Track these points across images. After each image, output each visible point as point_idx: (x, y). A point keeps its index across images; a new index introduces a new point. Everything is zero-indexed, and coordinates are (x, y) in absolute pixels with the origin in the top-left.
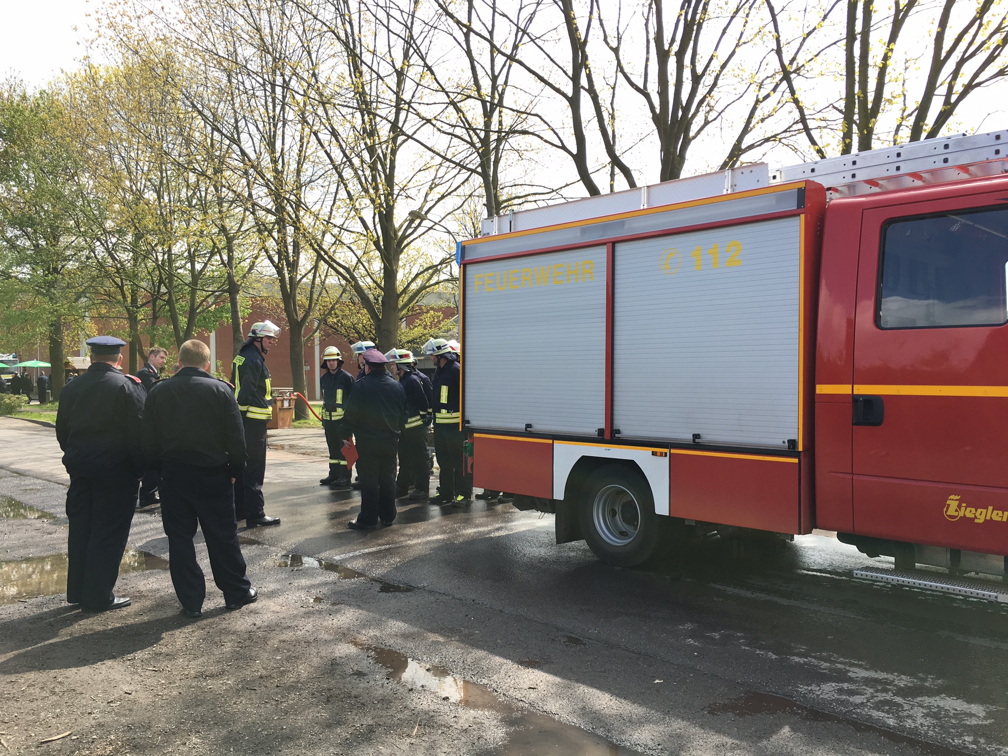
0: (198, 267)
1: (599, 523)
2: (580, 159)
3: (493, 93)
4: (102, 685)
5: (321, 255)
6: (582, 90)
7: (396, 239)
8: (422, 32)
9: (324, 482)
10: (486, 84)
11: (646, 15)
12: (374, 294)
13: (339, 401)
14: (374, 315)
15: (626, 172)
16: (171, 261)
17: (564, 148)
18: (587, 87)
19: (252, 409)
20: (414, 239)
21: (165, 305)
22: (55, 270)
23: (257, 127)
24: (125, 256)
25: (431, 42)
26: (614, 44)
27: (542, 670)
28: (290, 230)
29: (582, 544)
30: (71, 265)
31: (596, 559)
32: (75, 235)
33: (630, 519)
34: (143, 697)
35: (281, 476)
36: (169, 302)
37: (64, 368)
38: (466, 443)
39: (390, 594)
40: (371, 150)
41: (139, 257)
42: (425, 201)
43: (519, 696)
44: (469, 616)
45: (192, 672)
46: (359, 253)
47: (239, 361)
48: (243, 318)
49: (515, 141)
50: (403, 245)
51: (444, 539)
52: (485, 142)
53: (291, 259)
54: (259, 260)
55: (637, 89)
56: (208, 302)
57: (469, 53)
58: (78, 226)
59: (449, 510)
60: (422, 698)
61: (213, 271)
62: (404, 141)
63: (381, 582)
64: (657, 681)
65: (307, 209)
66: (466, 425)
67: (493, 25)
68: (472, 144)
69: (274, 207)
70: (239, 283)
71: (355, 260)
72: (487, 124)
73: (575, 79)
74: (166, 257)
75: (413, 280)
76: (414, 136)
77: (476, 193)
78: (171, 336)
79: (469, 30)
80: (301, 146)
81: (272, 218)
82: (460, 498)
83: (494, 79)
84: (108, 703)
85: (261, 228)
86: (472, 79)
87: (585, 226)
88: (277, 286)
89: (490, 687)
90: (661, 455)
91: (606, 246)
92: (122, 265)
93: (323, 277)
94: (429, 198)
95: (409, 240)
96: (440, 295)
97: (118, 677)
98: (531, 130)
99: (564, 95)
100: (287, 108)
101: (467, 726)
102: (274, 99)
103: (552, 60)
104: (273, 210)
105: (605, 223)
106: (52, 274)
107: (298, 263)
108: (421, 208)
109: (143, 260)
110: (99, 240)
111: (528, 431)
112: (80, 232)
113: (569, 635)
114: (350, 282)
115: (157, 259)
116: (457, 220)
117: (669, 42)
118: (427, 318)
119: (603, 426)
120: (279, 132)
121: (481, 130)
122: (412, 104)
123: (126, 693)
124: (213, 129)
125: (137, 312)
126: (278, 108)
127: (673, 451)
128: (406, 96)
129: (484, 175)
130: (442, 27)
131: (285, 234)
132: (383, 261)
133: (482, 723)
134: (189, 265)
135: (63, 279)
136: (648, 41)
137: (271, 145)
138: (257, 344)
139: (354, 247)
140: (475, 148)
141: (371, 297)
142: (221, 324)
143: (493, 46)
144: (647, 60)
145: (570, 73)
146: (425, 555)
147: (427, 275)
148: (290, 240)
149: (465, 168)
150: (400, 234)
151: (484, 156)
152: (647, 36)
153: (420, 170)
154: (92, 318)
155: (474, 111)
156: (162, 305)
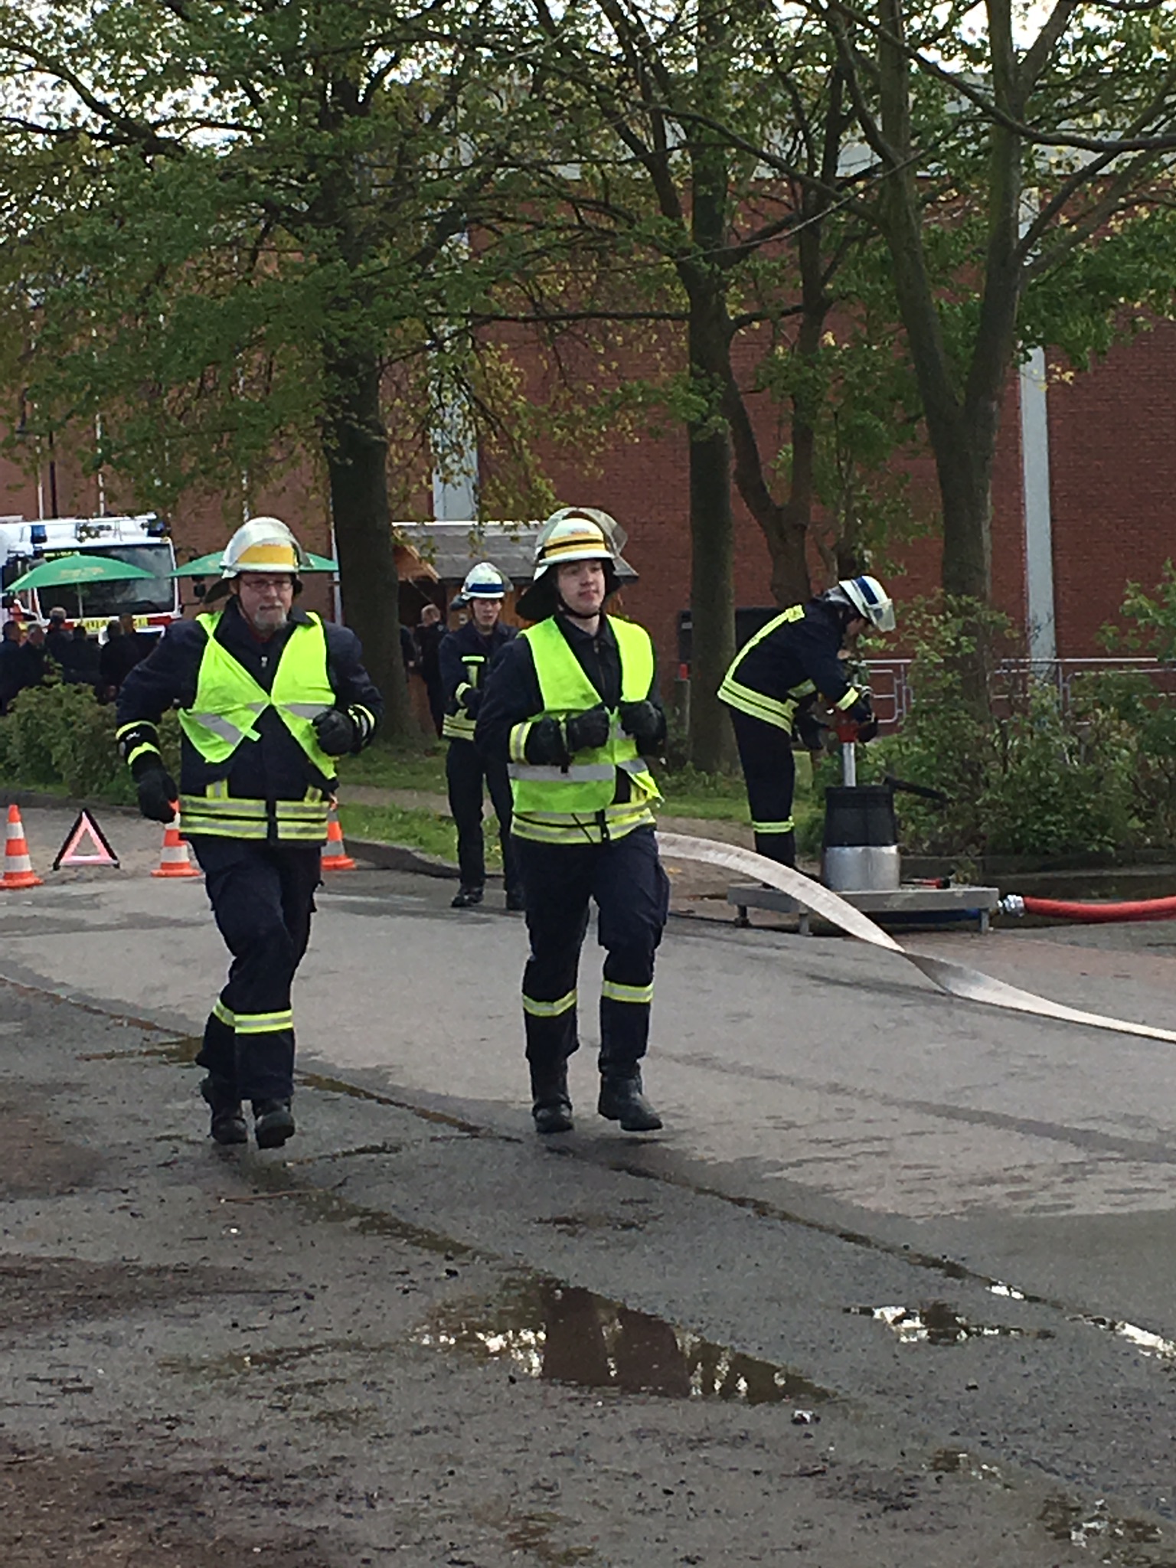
156: (849, 240)
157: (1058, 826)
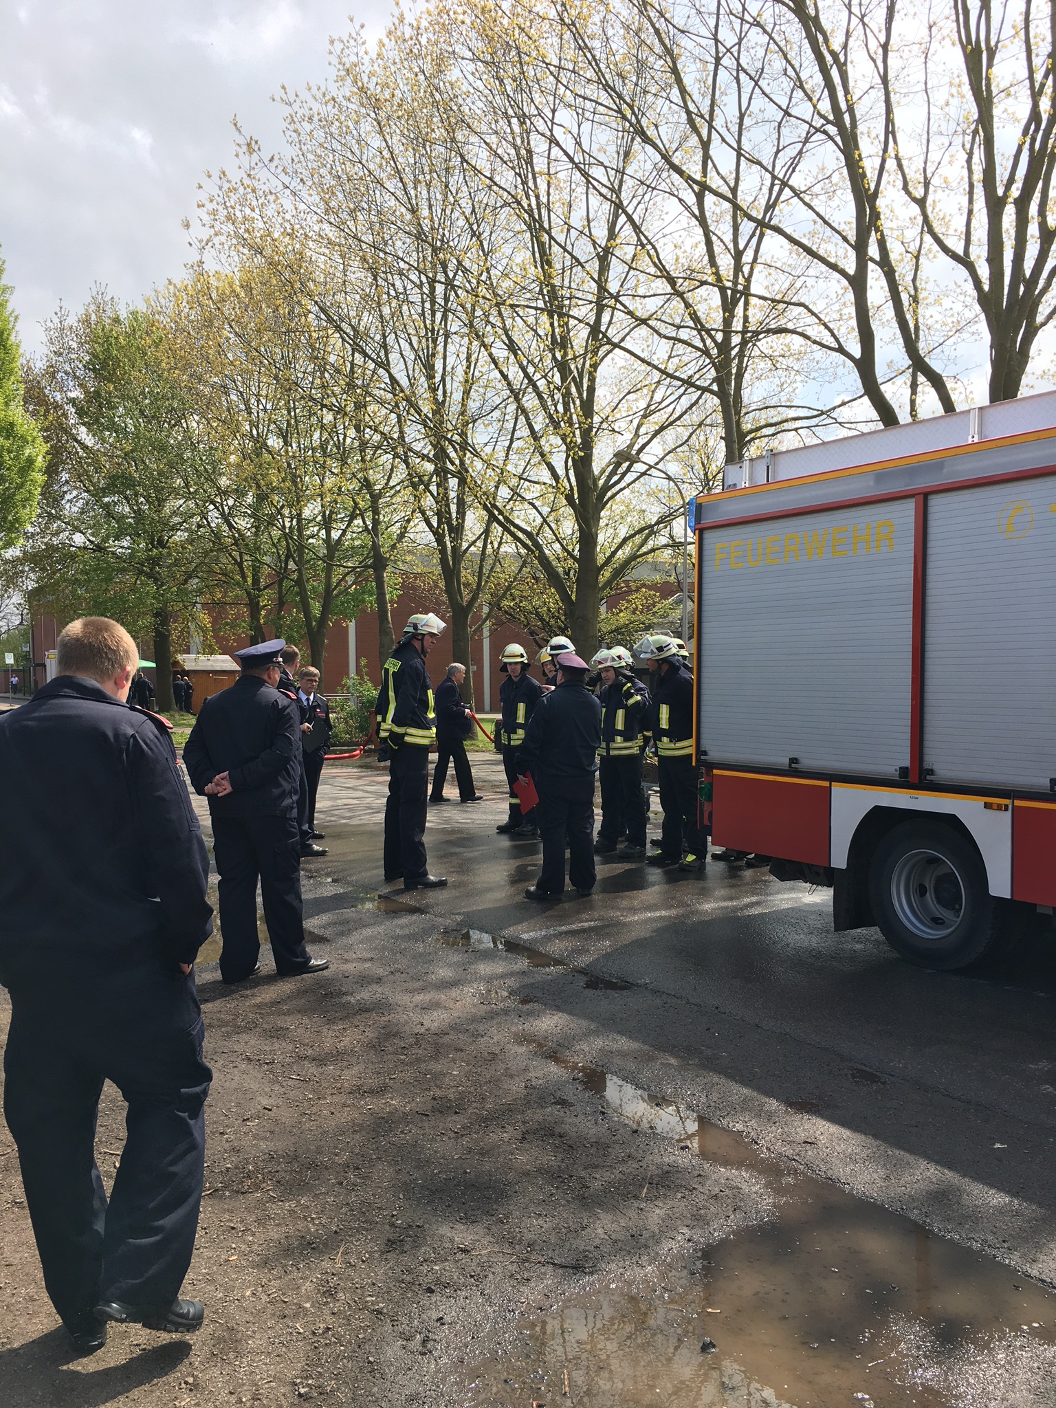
0: (335, 535)
1: (901, 904)
2: (865, 365)
3: (736, 276)
4: (235, 1096)
5: (493, 514)
6: (869, 263)
7: (595, 490)
8: (634, 197)
9: (502, 830)
10: (725, 262)
11: (968, 146)
12: (566, 566)
13: (521, 720)
14: (565, 597)
15: (937, 382)
16: (300, 529)
17: (841, 350)
18: (877, 258)
19: (411, 731)
20: (621, 490)
21: (294, 586)
22: (162, 544)
23: (411, 344)
24: (243, 523)
25: (646, 210)
26: (919, 193)
27: (823, 1117)
28: (453, 482)
29: (874, 932)
30: (180, 536)
31: (896, 955)
32: (184, 497)
33: (949, 899)
34: (287, 1115)
35: (447, 821)
36: (299, 582)
37: (172, 669)
38: (701, 782)
39: (599, 992)
40: (563, 367)
41: (262, 522)
42: (637, 435)
43: (790, 1153)
44: (712, 1030)
45: (346, 1085)
46: (545, 510)
47: (393, 665)
48: (392, 601)
49: (766, 344)
50: (606, 498)
51: (670, 917)
52: (724, 347)
53: (455, 523)
54: (412, 524)
55: (954, 256)
56: (346, 582)
57: (702, 221)
58: (187, 485)
59: (678, 874)
60: (652, 1143)
61: (353, 539)
62: (609, 352)
63: (586, 974)
64: (998, 1146)
65: (476, 454)
66: (702, 757)
67: (737, 179)
68: (706, 352)
69: (432, 453)
70: (388, 555)
71: (539, 520)
72: (727, 322)
73: (860, 247)
74: (294, 522)
75: (620, 546)
76: (622, 344)
77: (708, 421)
78: (301, 627)
79: (702, 189)
80: (468, 367)
81: (430, 467)
82: (691, 858)
83: (738, 255)
84: (244, 1120)
85: (416, 481)
86: (706, 258)
87: (882, 472)
88: (436, 560)
89: (747, 1137)
90: (999, 808)
91: (913, 500)
92: (241, 535)
93: (496, 546)
94: (642, 430)
95: (614, 490)
96: (655, 567)
97: (254, 1086)
98: (790, 326)
99: (843, 273)
100: (451, 316)
101: (717, 1190)
102: (433, 302)
103: (826, 222)
104: (431, 456)
105: (911, 466)
106: (157, 548)
107: (463, 527)
108: (631, 446)
109: (266, 528)
110: (213, 502)
111: (793, 769)
112: (190, 493)
113: (859, 1067)
114: (533, 552)
115: (284, 526)
116: (679, 460)
117: (1005, 182)
118: (637, 599)
119: (907, 763)
120: (440, 348)
121: (717, 330)
122: (620, 298)
123: (265, 1108)
124: (353, 351)
125: (259, 597)
126: (439, 316)
127: (1018, 803)
128: (613, 287)
129: (722, 394)
130: (663, 186)
131: (446, 489)
132: (577, 520)
133: (738, 1188)
134: (323, 533)
135: (170, 554)
136: (971, 186)
137: (429, 368)
138: (417, 644)
139: (537, 503)
140: (709, 355)
141: (560, 570)
142: (364, 610)
143: (736, 207)
144: (970, 212)
145: (852, 239)
146: (645, 939)
147: (638, 539)
148: (452, 495)
149: (693, 385)
150: (601, 482)
151: (722, 367)
152: (970, 178)
153: (629, 393)
154: (204, 605)
155: (709, 303)
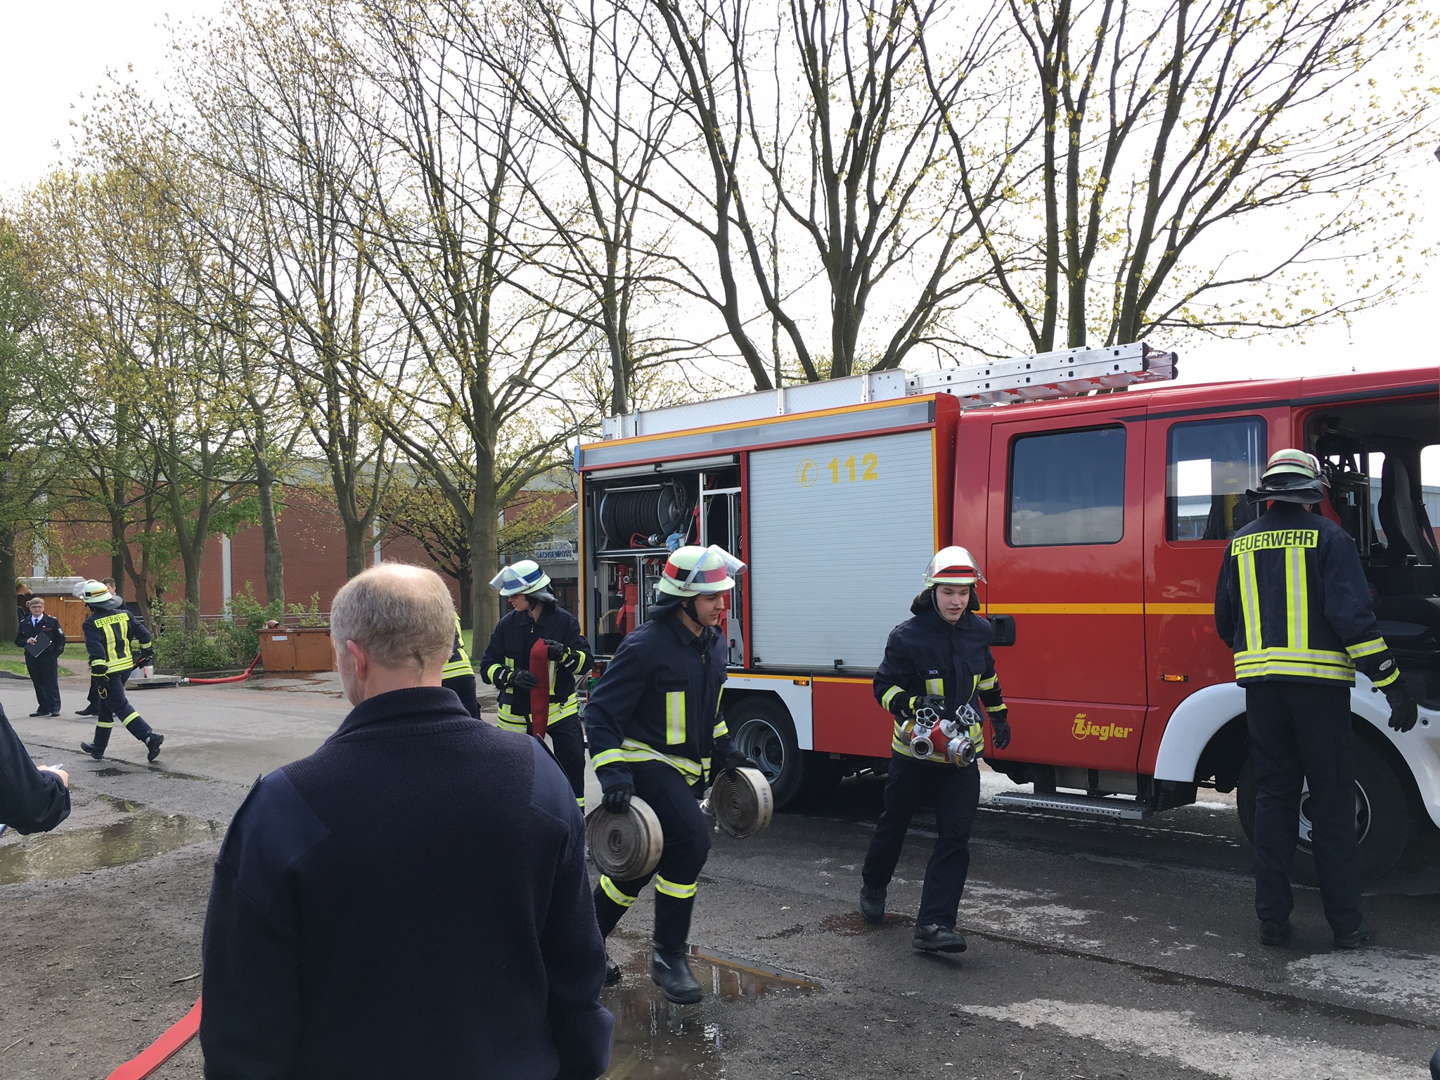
0: (212, 448)
2: (730, 311)
3: (618, 219)
5: (387, 430)
7: (491, 409)
11: (810, 130)
14: (462, 510)
17: (709, 298)
18: (737, 220)
20: (516, 410)
21: (164, 501)
26: (771, 163)
37: (16, 593)
38: (589, 678)
42: (529, 360)
50: (502, 418)
53: (347, 439)
54: (300, 436)
55: (801, 220)
62: (498, 284)
68: (591, 288)
69: (323, 371)
70: (273, 470)
71: (434, 436)
73: (721, 208)
74: (166, 434)
77: (598, 347)
80: (358, 282)
83: (619, 202)
86: (589, 199)
87: (718, 432)
90: (803, 684)
95: (509, 410)
96: (551, 477)
98: (665, 276)
99: (707, 232)
103: (690, 184)
104: (322, 374)
105: (738, 430)
107: (356, 441)
108: (525, 370)
114: (428, 468)
117: (839, 163)
118: (534, 509)
125: (123, 512)
127: (815, 679)
128: (501, 226)
129: (609, 329)
131: (338, 405)
132: (473, 437)
134: (198, 446)
136: (815, 160)
137: (318, 284)
140: (595, 291)
141: (456, 485)
143: (617, 173)
144: (814, 185)
145: (714, 200)
147: (534, 457)
151: (607, 300)
156: (160, 502)
157: (207, 660)
